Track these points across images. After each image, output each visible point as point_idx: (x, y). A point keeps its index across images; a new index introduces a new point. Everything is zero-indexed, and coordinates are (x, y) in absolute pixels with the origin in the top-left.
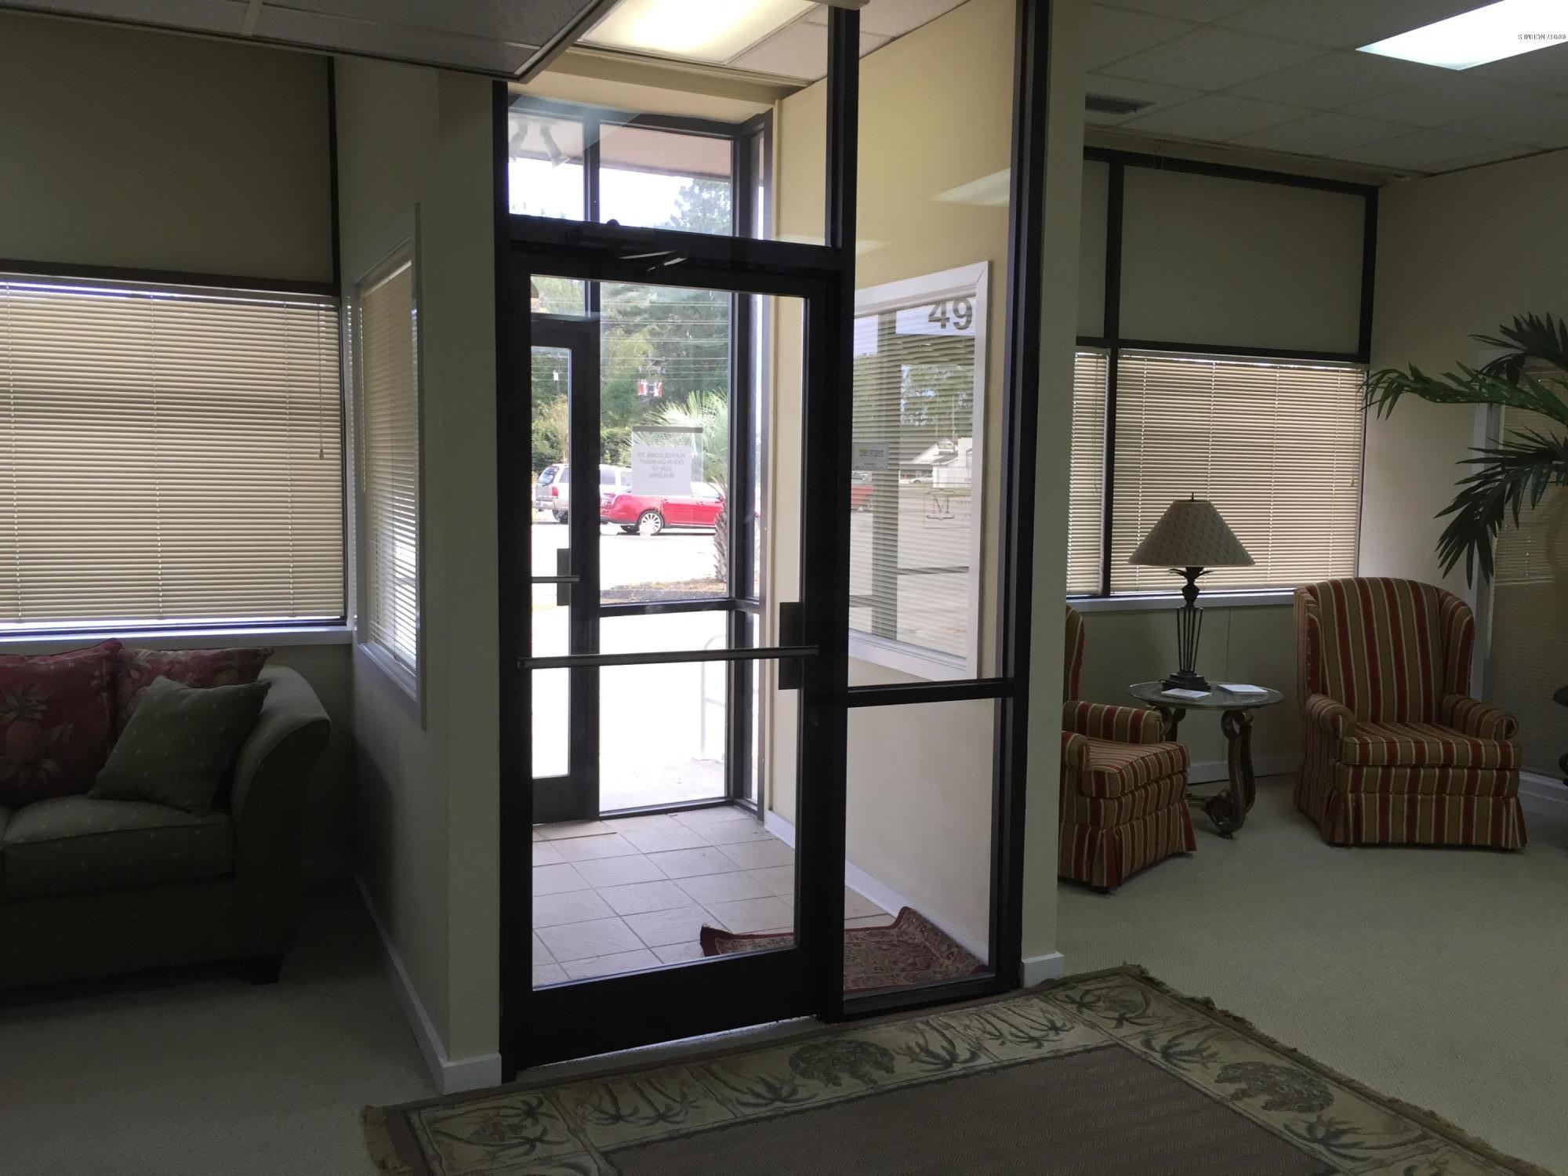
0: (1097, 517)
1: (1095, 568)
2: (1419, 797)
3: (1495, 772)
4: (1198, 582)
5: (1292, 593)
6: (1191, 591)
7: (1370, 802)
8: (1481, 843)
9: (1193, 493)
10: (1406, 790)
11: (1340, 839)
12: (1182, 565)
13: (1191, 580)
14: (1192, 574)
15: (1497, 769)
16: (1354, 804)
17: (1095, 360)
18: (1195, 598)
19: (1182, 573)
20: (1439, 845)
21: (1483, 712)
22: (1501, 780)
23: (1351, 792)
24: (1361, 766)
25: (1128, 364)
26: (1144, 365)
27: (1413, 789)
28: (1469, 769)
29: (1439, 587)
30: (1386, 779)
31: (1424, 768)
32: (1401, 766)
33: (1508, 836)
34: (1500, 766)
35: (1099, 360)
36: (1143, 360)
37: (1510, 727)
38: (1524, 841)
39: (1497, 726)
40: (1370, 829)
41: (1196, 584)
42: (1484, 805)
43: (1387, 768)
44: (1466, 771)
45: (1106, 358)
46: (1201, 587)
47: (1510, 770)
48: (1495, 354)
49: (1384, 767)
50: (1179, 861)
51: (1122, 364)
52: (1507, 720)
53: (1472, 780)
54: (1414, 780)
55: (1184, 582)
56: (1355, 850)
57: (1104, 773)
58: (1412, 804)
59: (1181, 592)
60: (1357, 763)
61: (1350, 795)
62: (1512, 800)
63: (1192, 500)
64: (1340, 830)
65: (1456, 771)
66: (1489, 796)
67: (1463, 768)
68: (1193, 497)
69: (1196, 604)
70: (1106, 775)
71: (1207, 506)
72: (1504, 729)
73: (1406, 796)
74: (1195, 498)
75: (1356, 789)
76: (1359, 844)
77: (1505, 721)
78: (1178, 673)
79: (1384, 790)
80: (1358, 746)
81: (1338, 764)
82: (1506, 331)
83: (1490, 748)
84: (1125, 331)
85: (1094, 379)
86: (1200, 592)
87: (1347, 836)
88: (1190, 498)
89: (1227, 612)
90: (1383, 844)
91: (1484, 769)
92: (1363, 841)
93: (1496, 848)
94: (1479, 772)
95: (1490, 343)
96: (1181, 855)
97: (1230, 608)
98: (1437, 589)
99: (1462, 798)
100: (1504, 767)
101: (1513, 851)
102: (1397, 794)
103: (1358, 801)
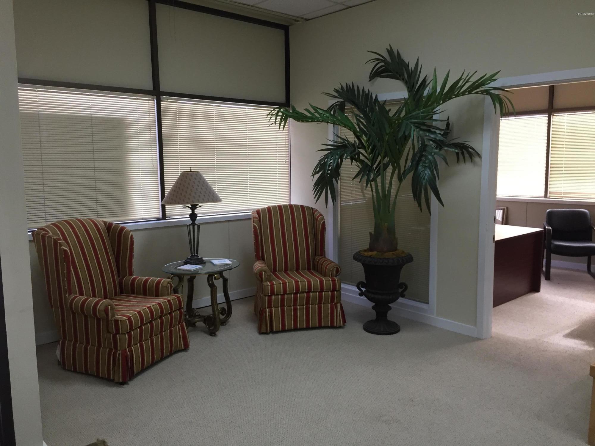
0: (156, 180)
1: (158, 206)
2: (298, 307)
3: (330, 292)
4: (196, 211)
5: (251, 213)
6: (193, 216)
7: (276, 312)
8: (327, 325)
9: (191, 168)
10: (292, 305)
11: (263, 331)
12: (188, 203)
13: (193, 211)
14: (193, 208)
15: (331, 291)
16: (269, 314)
17: (148, 101)
18: (196, 219)
19: (188, 207)
20: (308, 328)
21: (327, 264)
22: (333, 296)
23: (268, 308)
24: (271, 296)
25: (167, 104)
26: (176, 105)
27: (295, 304)
28: (319, 292)
29: (313, 208)
30: (283, 300)
31: (299, 293)
32: (289, 294)
33: (338, 321)
34: (332, 290)
35: (150, 102)
36: (176, 102)
37: (337, 271)
38: (344, 322)
39: (332, 270)
40: (277, 324)
41: (195, 212)
42: (326, 308)
43: (283, 295)
44: (318, 293)
45: (154, 101)
46: (198, 213)
47: (336, 291)
48: (332, 101)
49: (281, 295)
50: (180, 354)
51: (163, 104)
52: (336, 267)
53: (320, 297)
54: (295, 299)
55: (190, 211)
56: (271, 334)
57: (119, 320)
58: (295, 310)
59: (189, 216)
60: (269, 295)
61: (267, 309)
62: (338, 304)
63: (191, 171)
64: (264, 326)
65: (313, 293)
66: (328, 304)
67: (316, 292)
68: (191, 170)
69: (196, 222)
70: (120, 322)
71: (198, 174)
72: (335, 273)
73: (292, 307)
74: (192, 170)
75: (270, 306)
76: (272, 332)
77: (335, 268)
78: (190, 257)
79: (282, 305)
80: (269, 286)
81: (262, 295)
82: (336, 91)
83: (327, 281)
84: (163, 88)
85: (148, 111)
86: (198, 216)
87: (267, 330)
88: (190, 170)
89: (227, 224)
90: (284, 331)
91: (325, 291)
92: (274, 330)
93: (332, 327)
94: (323, 293)
95: (330, 96)
96: (181, 351)
97: (229, 221)
98: (312, 208)
99: (317, 305)
100: (334, 290)
101: (340, 327)
102: (288, 306)
103: (271, 312)
